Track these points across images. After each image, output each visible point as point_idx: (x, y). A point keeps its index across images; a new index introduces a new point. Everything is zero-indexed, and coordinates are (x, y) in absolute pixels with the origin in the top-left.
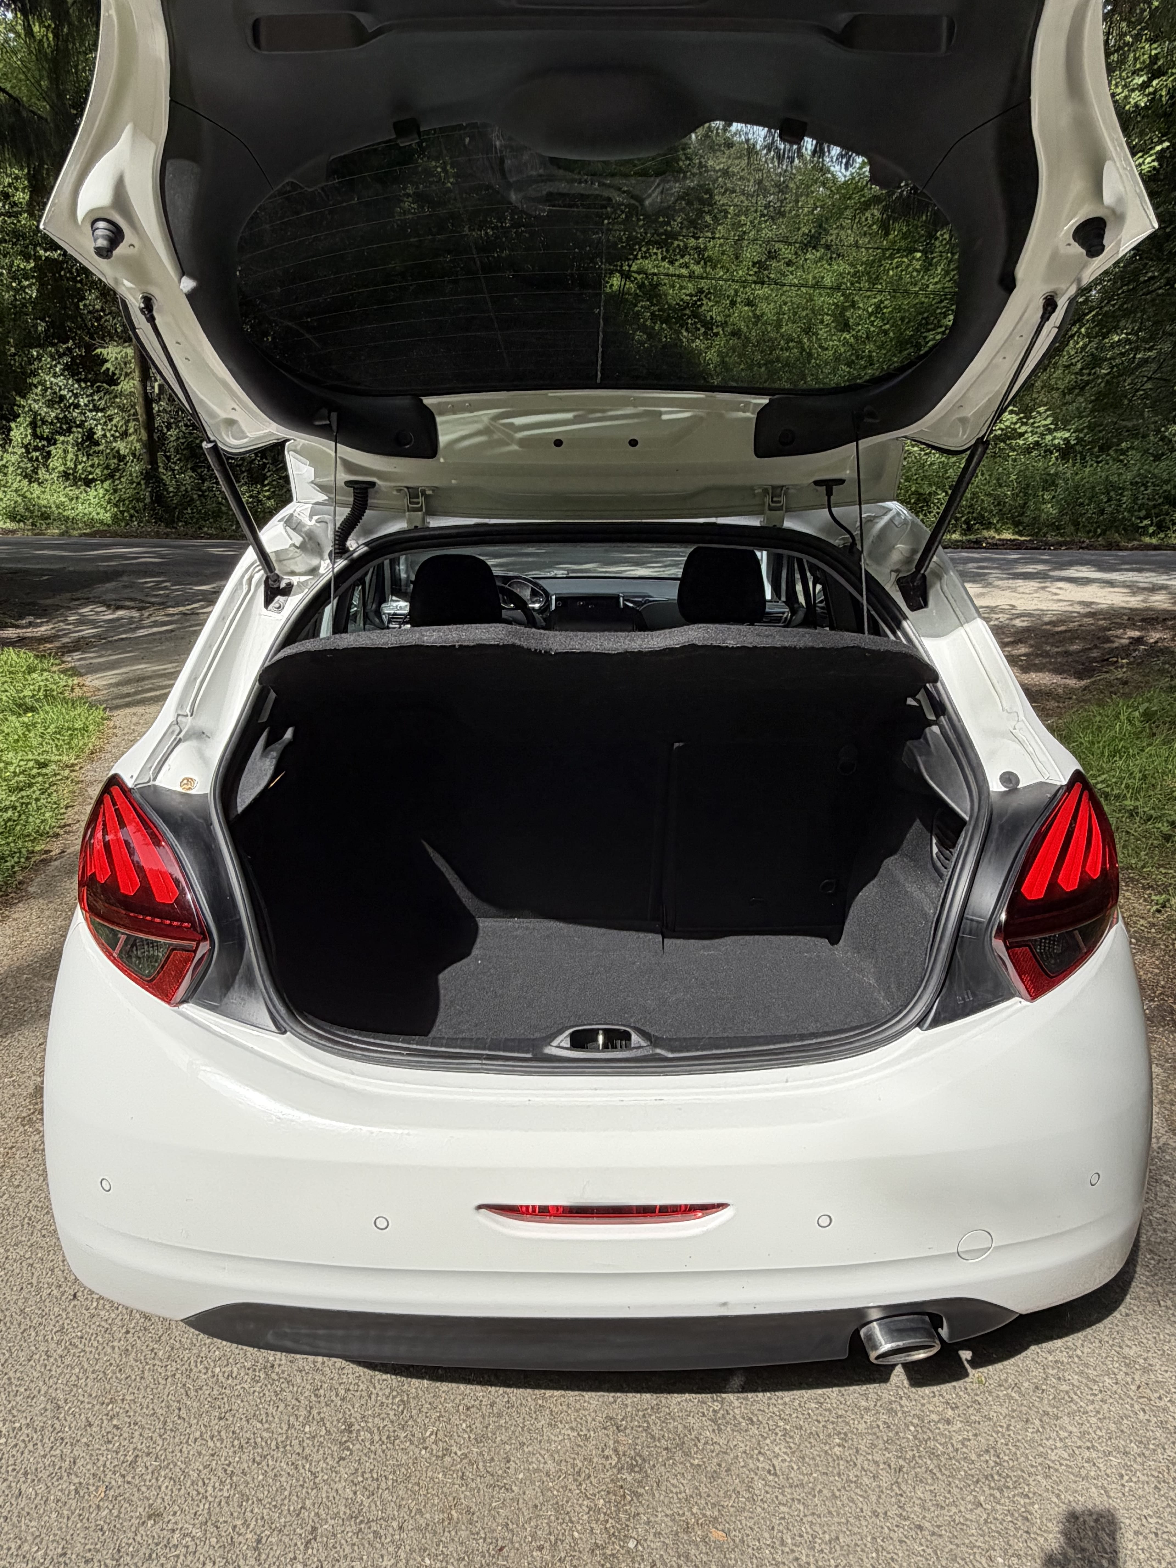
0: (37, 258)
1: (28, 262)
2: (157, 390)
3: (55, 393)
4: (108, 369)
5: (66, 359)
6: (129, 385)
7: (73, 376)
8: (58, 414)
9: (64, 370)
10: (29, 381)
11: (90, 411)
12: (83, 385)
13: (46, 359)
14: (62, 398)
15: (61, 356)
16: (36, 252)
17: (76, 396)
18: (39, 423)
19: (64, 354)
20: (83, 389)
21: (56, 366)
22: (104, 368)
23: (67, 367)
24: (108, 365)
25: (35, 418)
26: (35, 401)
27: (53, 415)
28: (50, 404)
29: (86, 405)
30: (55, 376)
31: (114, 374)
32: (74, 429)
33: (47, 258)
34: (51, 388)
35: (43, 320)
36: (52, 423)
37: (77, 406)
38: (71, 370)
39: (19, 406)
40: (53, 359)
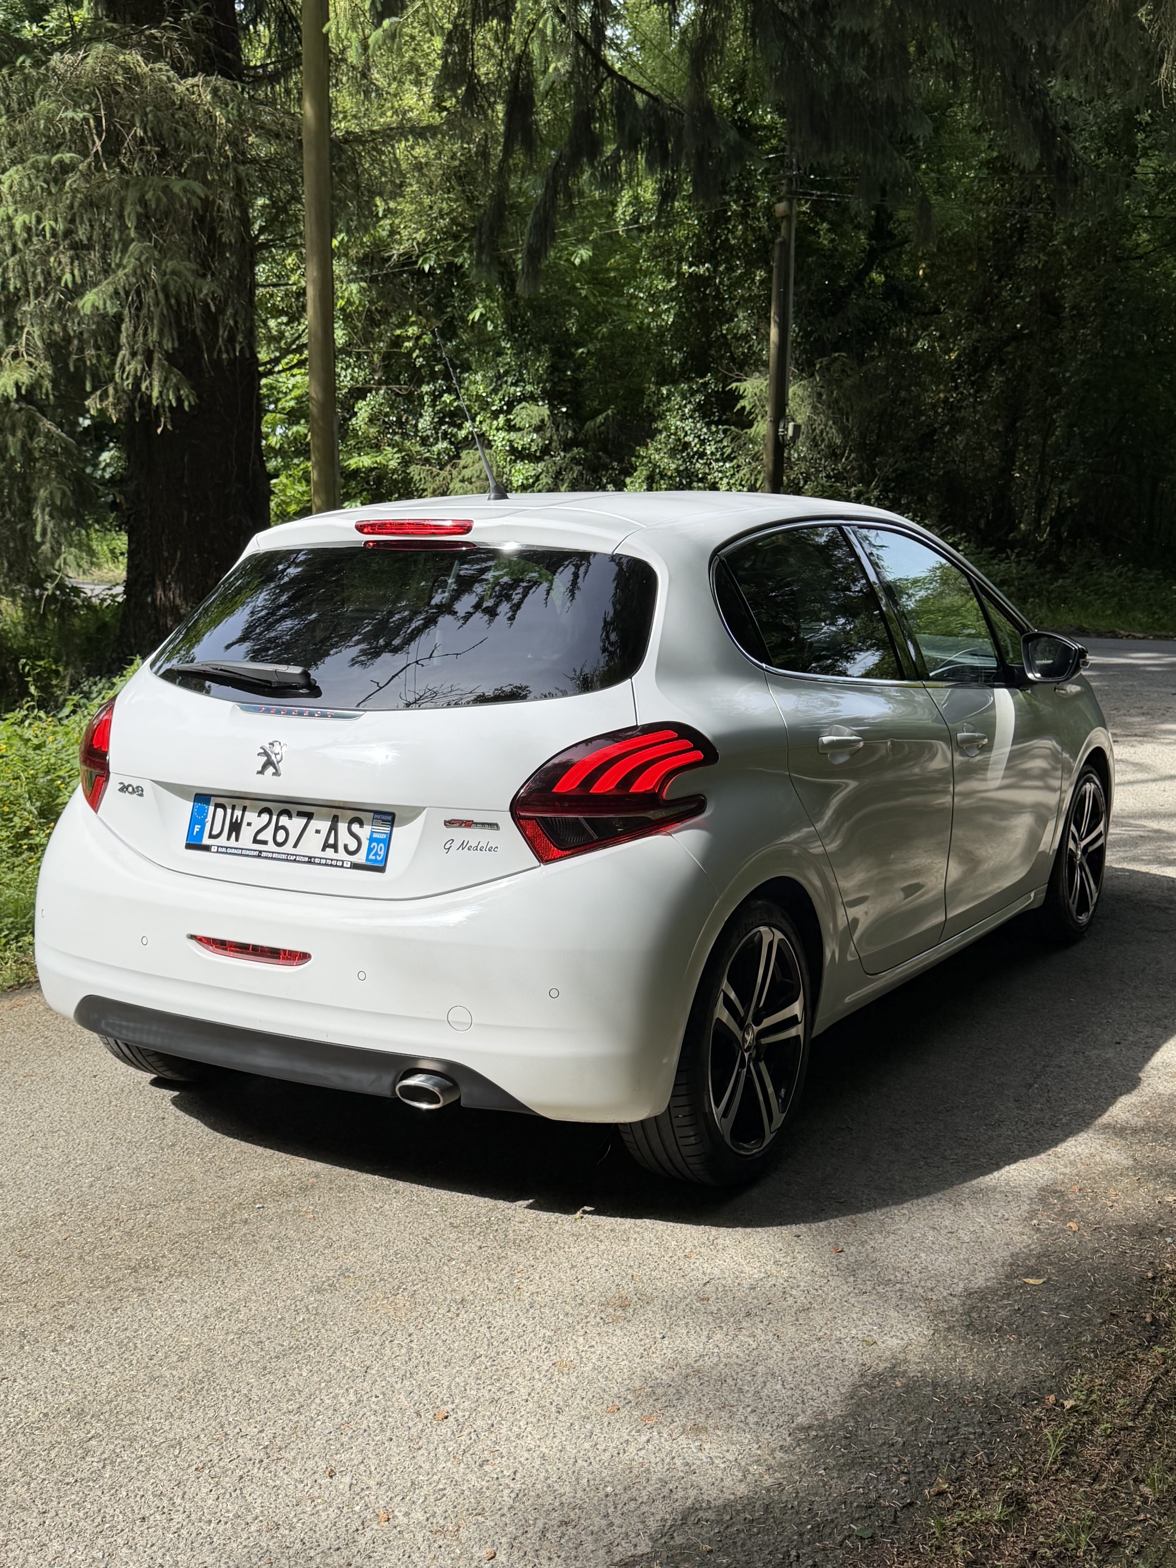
0: (680, 275)
1: (669, 281)
2: (790, 432)
3: (679, 440)
4: (744, 408)
5: (699, 398)
6: (762, 428)
7: (703, 418)
8: (678, 466)
9: (694, 411)
10: (654, 426)
11: (717, 461)
12: (714, 429)
13: (677, 399)
14: (686, 445)
15: (693, 393)
16: (679, 268)
17: (703, 442)
18: (657, 477)
19: (698, 391)
20: (713, 433)
21: (685, 406)
22: (739, 406)
23: (699, 407)
24: (742, 403)
25: (653, 471)
26: (657, 450)
27: (673, 466)
28: (673, 453)
29: (712, 454)
30: (683, 418)
31: (750, 413)
32: (695, 484)
33: (690, 274)
34: (675, 434)
35: (680, 350)
36: (671, 478)
37: (702, 455)
38: (704, 411)
39: (638, 457)
40: (684, 397)
